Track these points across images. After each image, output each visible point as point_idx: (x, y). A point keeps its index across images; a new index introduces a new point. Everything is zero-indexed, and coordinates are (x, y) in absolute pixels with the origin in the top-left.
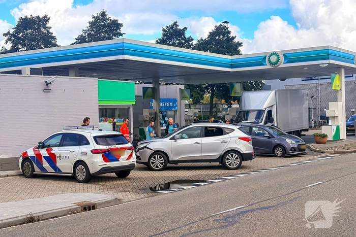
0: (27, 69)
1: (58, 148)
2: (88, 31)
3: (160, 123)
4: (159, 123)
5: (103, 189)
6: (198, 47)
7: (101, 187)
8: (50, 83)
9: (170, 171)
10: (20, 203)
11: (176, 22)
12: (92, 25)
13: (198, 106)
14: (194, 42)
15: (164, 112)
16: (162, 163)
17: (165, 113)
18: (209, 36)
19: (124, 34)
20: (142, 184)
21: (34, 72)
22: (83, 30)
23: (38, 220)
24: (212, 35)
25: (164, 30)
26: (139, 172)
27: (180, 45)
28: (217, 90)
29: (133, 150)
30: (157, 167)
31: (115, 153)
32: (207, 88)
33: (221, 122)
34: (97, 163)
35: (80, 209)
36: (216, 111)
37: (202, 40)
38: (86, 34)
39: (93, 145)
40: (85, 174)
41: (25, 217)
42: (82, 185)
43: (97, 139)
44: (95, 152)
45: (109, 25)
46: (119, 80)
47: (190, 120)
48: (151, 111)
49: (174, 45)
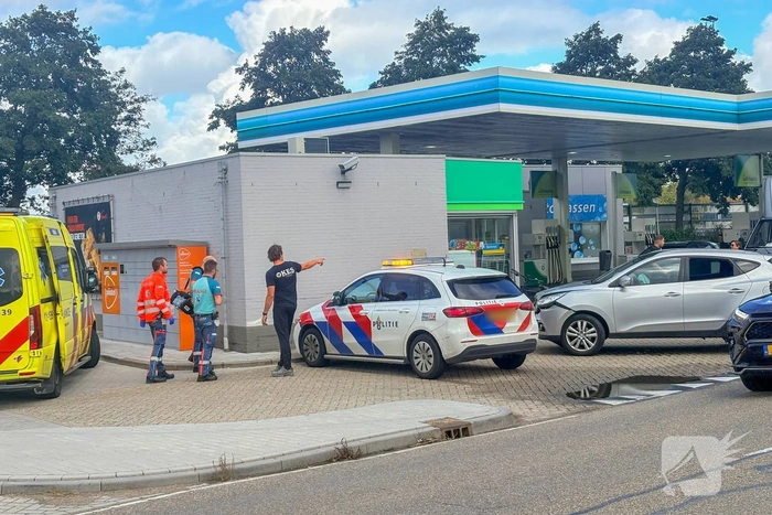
0: (298, 140)
1: (374, 304)
2: (407, 54)
3: (570, 251)
4: (567, 251)
5: (474, 393)
6: (649, 77)
7: (468, 388)
8: (350, 169)
9: (611, 357)
10: (316, 419)
11: (597, 24)
12: (416, 40)
13: (647, 211)
14: (639, 67)
15: (578, 225)
16: (593, 339)
17: (579, 229)
18: (673, 53)
19: (483, 57)
20: (555, 383)
21: (312, 146)
22: (396, 53)
23: (359, 456)
24: (680, 48)
25: (569, 44)
26: (541, 356)
27: (607, 74)
28: (694, 173)
29: (531, 309)
30: (582, 347)
31: (494, 316)
32: (669, 169)
33: (713, 247)
34: (457, 337)
35: (438, 435)
36: (690, 222)
37: (657, 60)
38: (402, 61)
39: (449, 300)
40: (432, 360)
41: (333, 448)
42: (428, 384)
43: (456, 286)
44: (453, 313)
45: (451, 40)
46: (479, 157)
47: (637, 243)
48: (550, 223)
49: (592, 74)
